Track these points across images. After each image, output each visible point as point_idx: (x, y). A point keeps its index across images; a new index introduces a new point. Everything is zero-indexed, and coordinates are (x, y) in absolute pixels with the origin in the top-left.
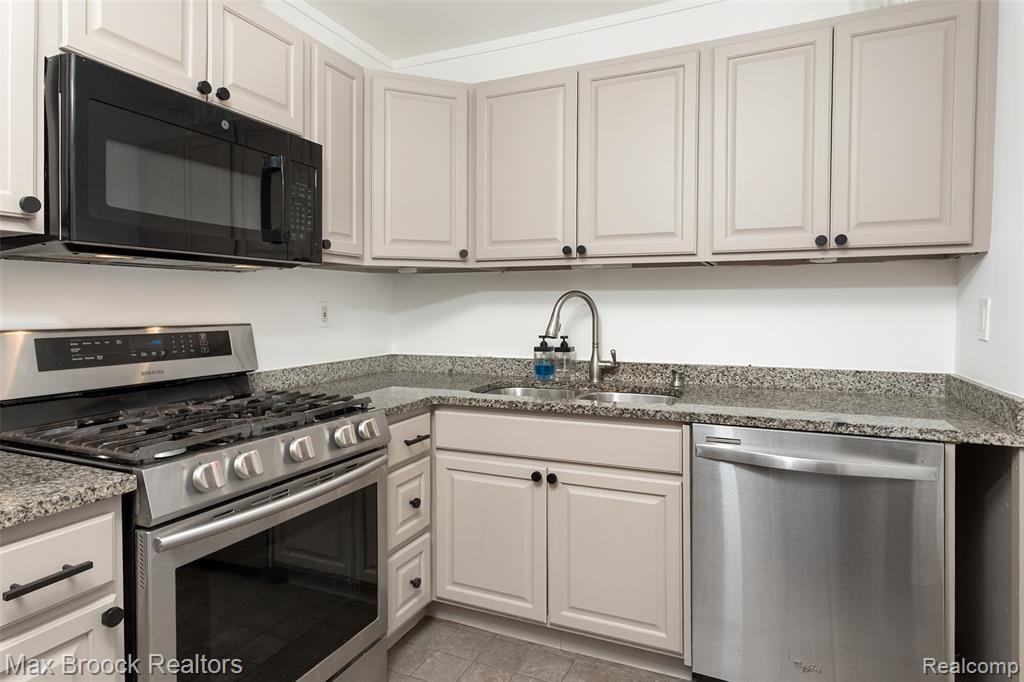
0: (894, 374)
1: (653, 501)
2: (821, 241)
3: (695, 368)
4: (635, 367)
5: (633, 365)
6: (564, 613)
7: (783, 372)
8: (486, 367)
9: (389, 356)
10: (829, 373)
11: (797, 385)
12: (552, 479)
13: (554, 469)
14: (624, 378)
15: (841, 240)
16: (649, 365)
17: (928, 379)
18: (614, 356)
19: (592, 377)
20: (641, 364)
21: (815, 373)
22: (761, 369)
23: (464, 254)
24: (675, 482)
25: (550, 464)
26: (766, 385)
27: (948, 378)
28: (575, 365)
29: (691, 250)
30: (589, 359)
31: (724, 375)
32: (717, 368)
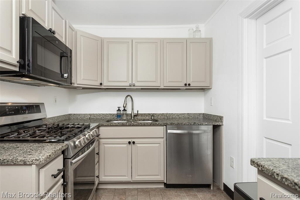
0: (194, 113)
1: (157, 145)
2: (186, 85)
3: (156, 114)
4: (142, 115)
5: (141, 114)
6: (136, 177)
7: (174, 114)
8: (101, 116)
9: (69, 114)
10: (183, 114)
11: (177, 117)
12: (134, 143)
13: (133, 140)
14: (139, 117)
15: (189, 85)
16: (145, 114)
17: (200, 114)
18: (138, 112)
19: (132, 117)
20: (143, 114)
21: (180, 114)
22: (170, 114)
23: (101, 84)
24: (162, 140)
25: (132, 139)
26: (171, 117)
27: (203, 114)
28: (127, 115)
29: (159, 86)
30: (131, 113)
31: (162, 116)
32: (161, 114)
